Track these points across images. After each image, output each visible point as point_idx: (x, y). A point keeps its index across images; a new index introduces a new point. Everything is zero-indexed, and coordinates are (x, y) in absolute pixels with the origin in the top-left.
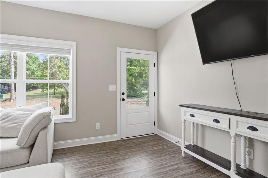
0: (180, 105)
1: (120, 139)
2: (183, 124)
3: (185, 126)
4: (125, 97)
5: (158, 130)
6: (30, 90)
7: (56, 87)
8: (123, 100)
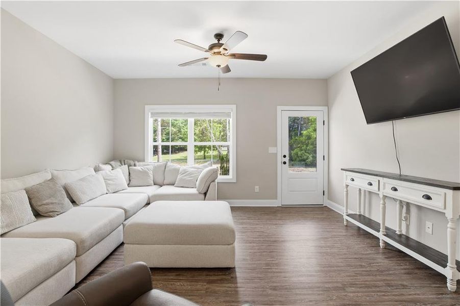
0: (342, 169)
1: (281, 206)
2: (345, 190)
3: (347, 191)
4: (287, 160)
5: (329, 201)
6: (176, 153)
7: (207, 149)
8: (285, 163)
